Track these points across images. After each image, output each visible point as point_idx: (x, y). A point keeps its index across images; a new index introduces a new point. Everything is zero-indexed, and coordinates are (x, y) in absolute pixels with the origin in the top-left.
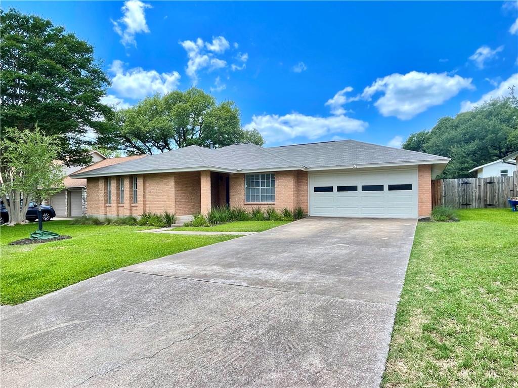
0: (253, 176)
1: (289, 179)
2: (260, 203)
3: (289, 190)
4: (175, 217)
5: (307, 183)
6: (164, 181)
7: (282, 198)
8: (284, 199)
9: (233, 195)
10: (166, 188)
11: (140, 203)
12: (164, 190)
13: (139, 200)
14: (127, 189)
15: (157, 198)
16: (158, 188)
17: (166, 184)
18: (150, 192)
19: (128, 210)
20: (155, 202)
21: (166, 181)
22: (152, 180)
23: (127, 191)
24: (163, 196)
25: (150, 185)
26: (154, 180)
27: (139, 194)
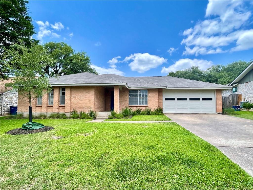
0: (134, 91)
1: (156, 93)
2: (138, 105)
3: (156, 99)
4: (96, 113)
5: (162, 96)
6: (86, 91)
7: (152, 103)
8: (153, 104)
9: (122, 101)
10: (88, 95)
11: (67, 104)
12: (87, 97)
13: (67, 102)
14: (56, 96)
15: (80, 101)
16: (81, 96)
17: (88, 93)
18: (75, 98)
19: (56, 109)
20: (78, 104)
21: (88, 91)
22: (77, 90)
23: (56, 97)
24: (85, 100)
25: (75, 93)
26: (78, 90)
27: (67, 99)
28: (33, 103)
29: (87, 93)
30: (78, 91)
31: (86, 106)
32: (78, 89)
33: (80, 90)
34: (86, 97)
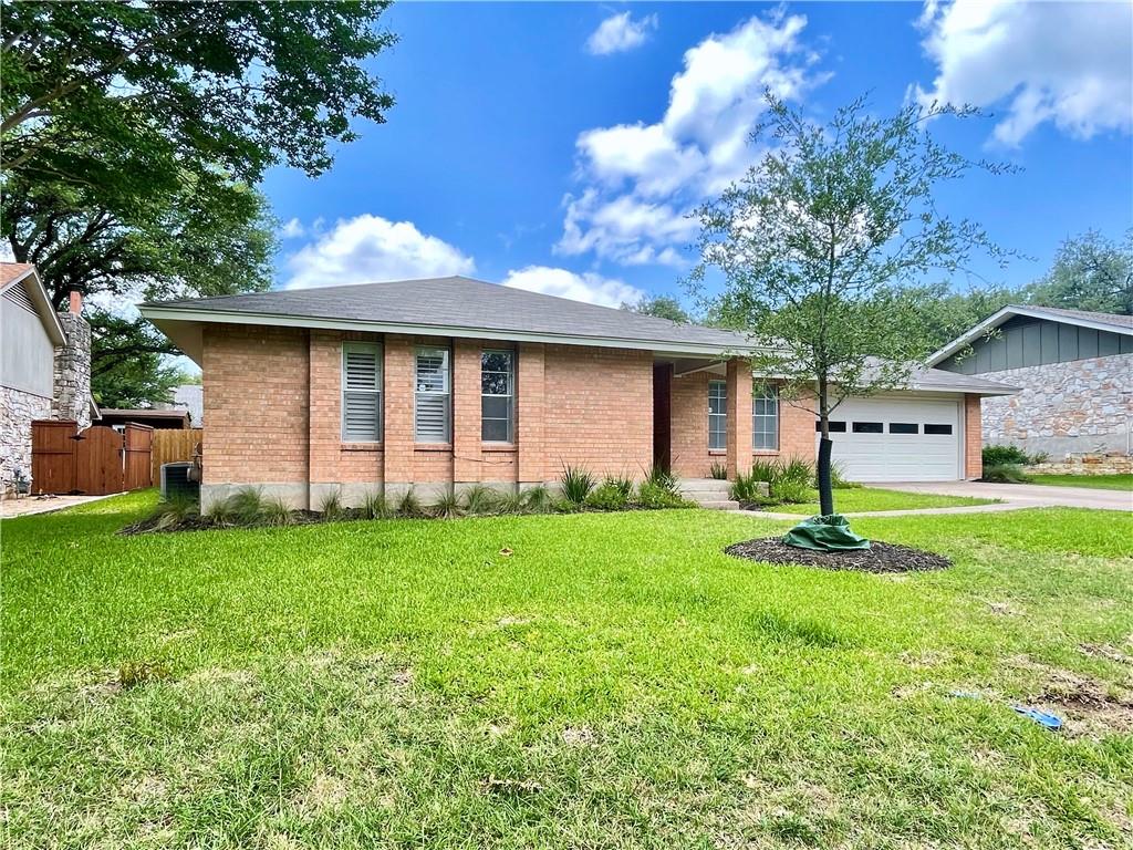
1: (808, 400)
3: (807, 423)
7: (793, 439)
8: (797, 445)
10: (625, 398)
11: (529, 439)
12: (618, 403)
13: (527, 429)
14: (468, 392)
15: (586, 426)
16: (591, 398)
17: (623, 385)
18: (562, 407)
19: (473, 464)
20: (578, 440)
21: (623, 376)
22: (568, 369)
23: (466, 398)
24: (611, 419)
25: (559, 383)
26: (578, 369)
27: (527, 410)
28: (327, 431)
29: (617, 385)
30: (578, 374)
31: (615, 450)
32: (577, 365)
33: (587, 370)
34: (614, 403)
